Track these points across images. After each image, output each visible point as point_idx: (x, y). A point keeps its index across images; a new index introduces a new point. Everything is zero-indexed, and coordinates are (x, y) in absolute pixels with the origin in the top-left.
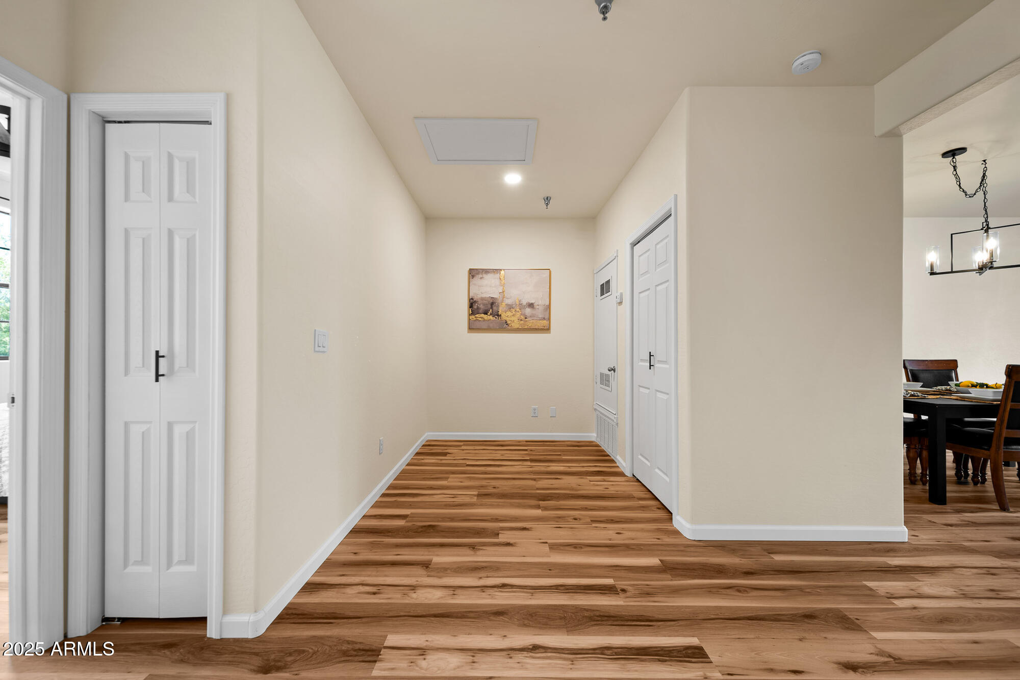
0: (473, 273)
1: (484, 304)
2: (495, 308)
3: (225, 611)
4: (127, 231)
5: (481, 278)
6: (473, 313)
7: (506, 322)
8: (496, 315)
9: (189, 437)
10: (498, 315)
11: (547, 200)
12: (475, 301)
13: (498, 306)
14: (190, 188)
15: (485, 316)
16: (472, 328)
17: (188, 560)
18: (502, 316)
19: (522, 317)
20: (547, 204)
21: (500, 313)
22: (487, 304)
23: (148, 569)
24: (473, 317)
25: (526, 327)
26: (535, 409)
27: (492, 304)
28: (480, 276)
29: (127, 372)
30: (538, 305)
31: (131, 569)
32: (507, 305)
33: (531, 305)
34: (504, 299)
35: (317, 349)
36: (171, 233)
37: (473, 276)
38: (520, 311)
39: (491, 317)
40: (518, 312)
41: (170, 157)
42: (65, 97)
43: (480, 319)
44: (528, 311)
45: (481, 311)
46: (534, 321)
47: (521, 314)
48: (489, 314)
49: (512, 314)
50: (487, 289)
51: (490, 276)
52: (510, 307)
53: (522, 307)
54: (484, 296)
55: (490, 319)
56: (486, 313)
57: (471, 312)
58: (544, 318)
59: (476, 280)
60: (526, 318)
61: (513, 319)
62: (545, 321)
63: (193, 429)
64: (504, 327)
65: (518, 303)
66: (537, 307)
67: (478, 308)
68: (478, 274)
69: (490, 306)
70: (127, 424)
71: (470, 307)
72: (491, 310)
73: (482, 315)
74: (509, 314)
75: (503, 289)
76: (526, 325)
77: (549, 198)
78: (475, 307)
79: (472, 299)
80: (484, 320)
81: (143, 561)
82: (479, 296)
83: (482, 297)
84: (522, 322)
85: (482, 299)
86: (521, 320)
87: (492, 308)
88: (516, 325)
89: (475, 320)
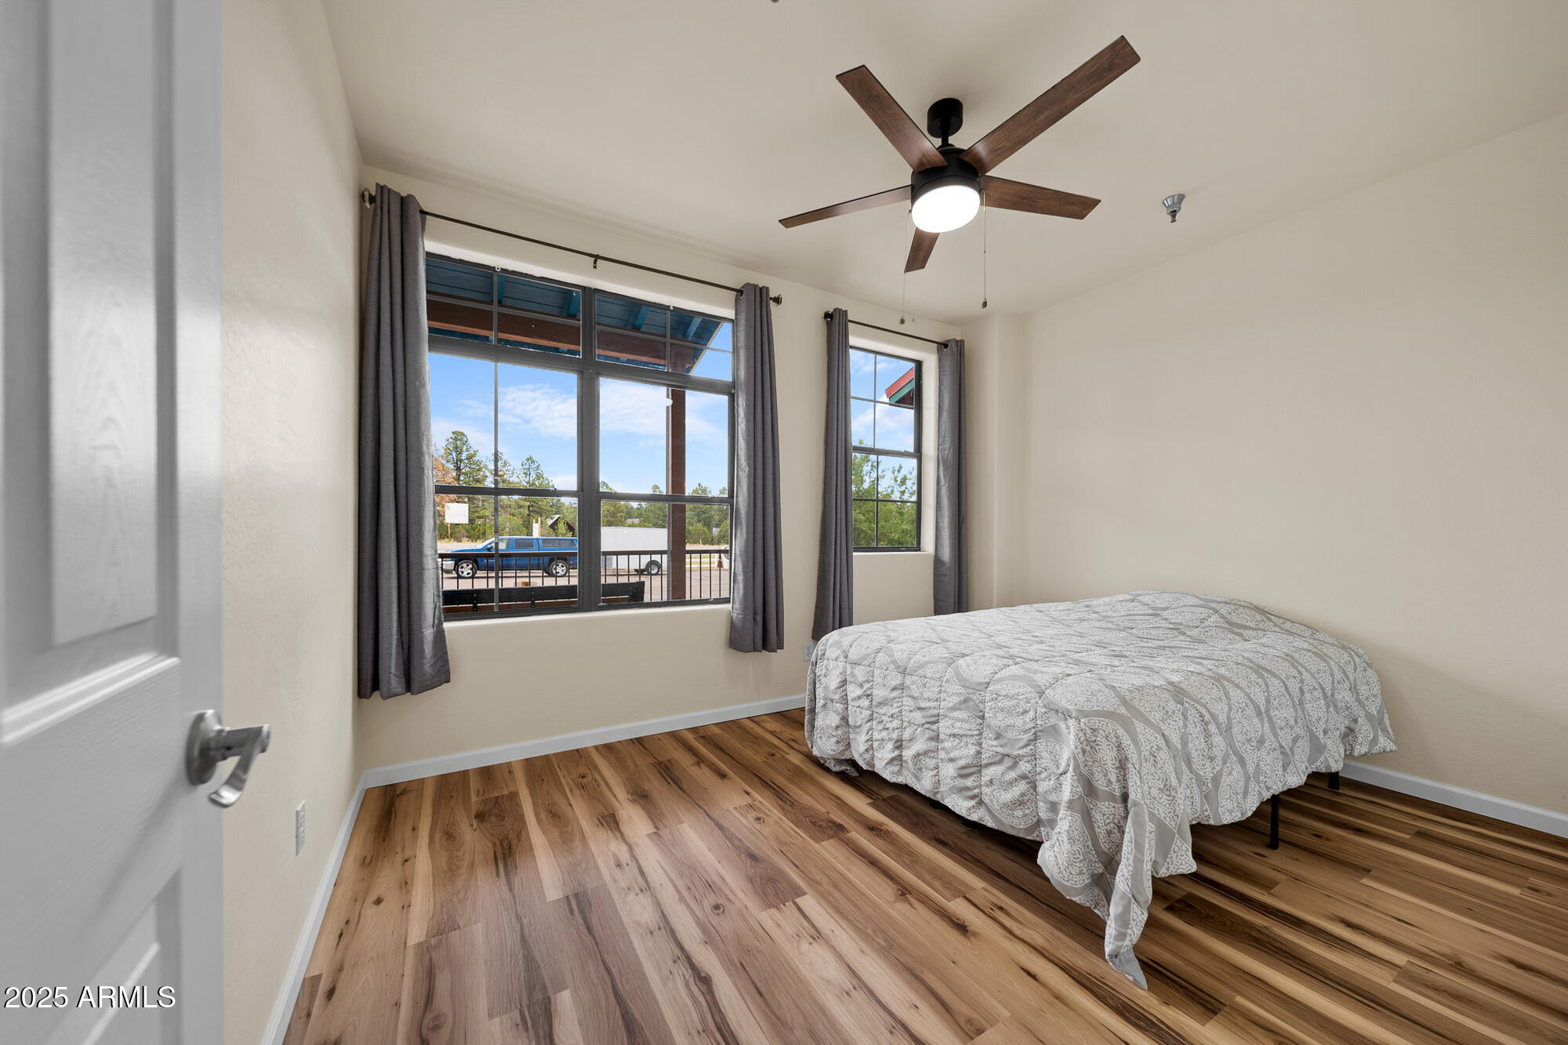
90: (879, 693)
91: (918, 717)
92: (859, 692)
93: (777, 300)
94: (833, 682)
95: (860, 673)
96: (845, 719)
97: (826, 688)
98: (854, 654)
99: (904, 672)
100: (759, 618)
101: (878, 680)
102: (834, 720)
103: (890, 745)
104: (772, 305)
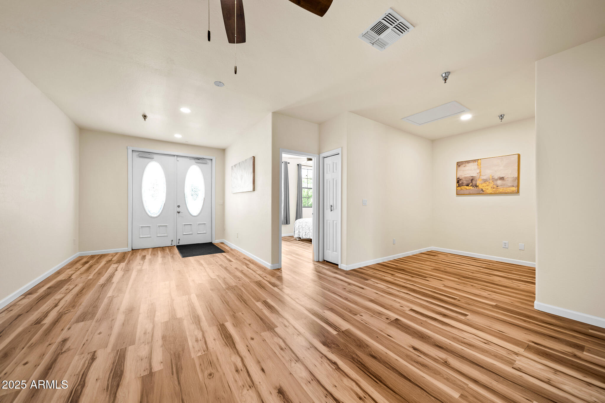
0: (459, 164)
1: (466, 181)
2: (474, 182)
3: (341, 263)
4: (327, 180)
5: (464, 166)
6: (459, 186)
7: (482, 190)
8: (475, 186)
9: (336, 223)
10: (476, 186)
11: (502, 117)
12: (460, 179)
13: (476, 181)
14: (336, 169)
15: (467, 187)
16: (458, 194)
17: (336, 251)
18: (479, 186)
19: (495, 186)
20: (501, 119)
21: (477, 185)
22: (468, 180)
23: (330, 251)
24: (459, 188)
25: (498, 192)
26: (505, 243)
27: (472, 180)
28: (464, 165)
29: (327, 210)
30: (508, 178)
31: (328, 251)
32: (483, 180)
33: (502, 179)
34: (481, 176)
35: (363, 205)
36: (333, 179)
37: (459, 166)
38: (492, 182)
39: (471, 188)
40: (491, 183)
41: (333, 163)
42: (319, 155)
43: (464, 189)
44: (499, 182)
45: (464, 184)
46: (505, 188)
47: (494, 185)
48: (469, 186)
49: (486, 185)
50: (469, 172)
51: (471, 164)
52: (485, 181)
53: (494, 180)
54: (466, 176)
55: (471, 189)
56: (468, 185)
57: (458, 185)
58: (513, 186)
59: (462, 168)
60: (497, 187)
61: (487, 187)
62: (514, 188)
63: (337, 222)
64: (482, 193)
65: (491, 178)
66: (507, 179)
67: (462, 183)
68: (462, 164)
69: (470, 181)
70: (327, 220)
71: (457, 183)
72: (471, 183)
73: (465, 187)
74: (484, 185)
75: (480, 170)
76: (498, 191)
77: (502, 116)
78: (460, 182)
79: (459, 178)
80: (467, 189)
81: (329, 250)
82: (463, 176)
83: (465, 177)
84: (494, 189)
85: (465, 178)
86: (494, 188)
87: (472, 182)
88: (490, 191)
89: (460, 190)
90: (303, 226)
91: (308, 228)
92: (301, 227)
93: (289, 163)
94: (297, 226)
95: (301, 224)
96: (299, 231)
97: (296, 228)
98: (300, 222)
99: (306, 223)
100: (286, 219)
101: (303, 224)
102: (298, 232)
103: (305, 233)
104: (288, 164)
